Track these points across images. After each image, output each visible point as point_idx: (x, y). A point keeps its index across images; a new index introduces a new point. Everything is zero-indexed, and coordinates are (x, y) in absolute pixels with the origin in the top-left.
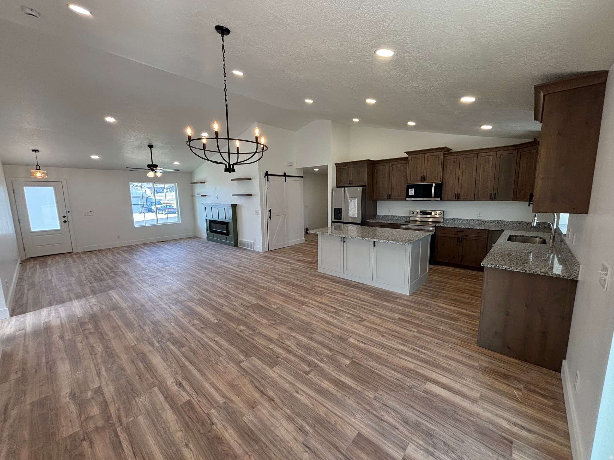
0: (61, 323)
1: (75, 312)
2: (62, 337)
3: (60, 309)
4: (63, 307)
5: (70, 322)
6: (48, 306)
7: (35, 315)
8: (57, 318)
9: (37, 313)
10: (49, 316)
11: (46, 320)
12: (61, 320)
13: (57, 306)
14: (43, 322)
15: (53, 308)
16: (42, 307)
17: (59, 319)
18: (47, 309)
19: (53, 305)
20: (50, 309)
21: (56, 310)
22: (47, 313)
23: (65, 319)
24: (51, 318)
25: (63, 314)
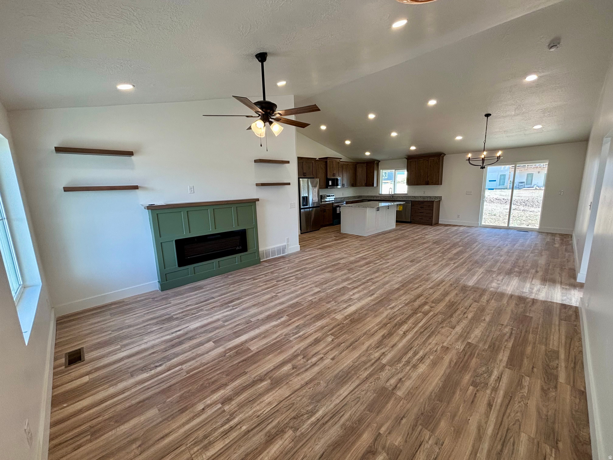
0: (533, 279)
1: (517, 282)
2: (537, 272)
3: (527, 291)
4: (523, 292)
5: (526, 277)
6: (536, 300)
7: (552, 297)
8: (533, 284)
9: (550, 297)
10: (539, 290)
11: (543, 286)
12: (532, 281)
13: (528, 296)
14: (546, 287)
15: (533, 296)
16: (544, 302)
17: (533, 283)
18: (538, 297)
19: (531, 299)
20: (536, 296)
21: (531, 293)
22: (540, 293)
23: (528, 281)
24: (539, 286)
25: (528, 285)
